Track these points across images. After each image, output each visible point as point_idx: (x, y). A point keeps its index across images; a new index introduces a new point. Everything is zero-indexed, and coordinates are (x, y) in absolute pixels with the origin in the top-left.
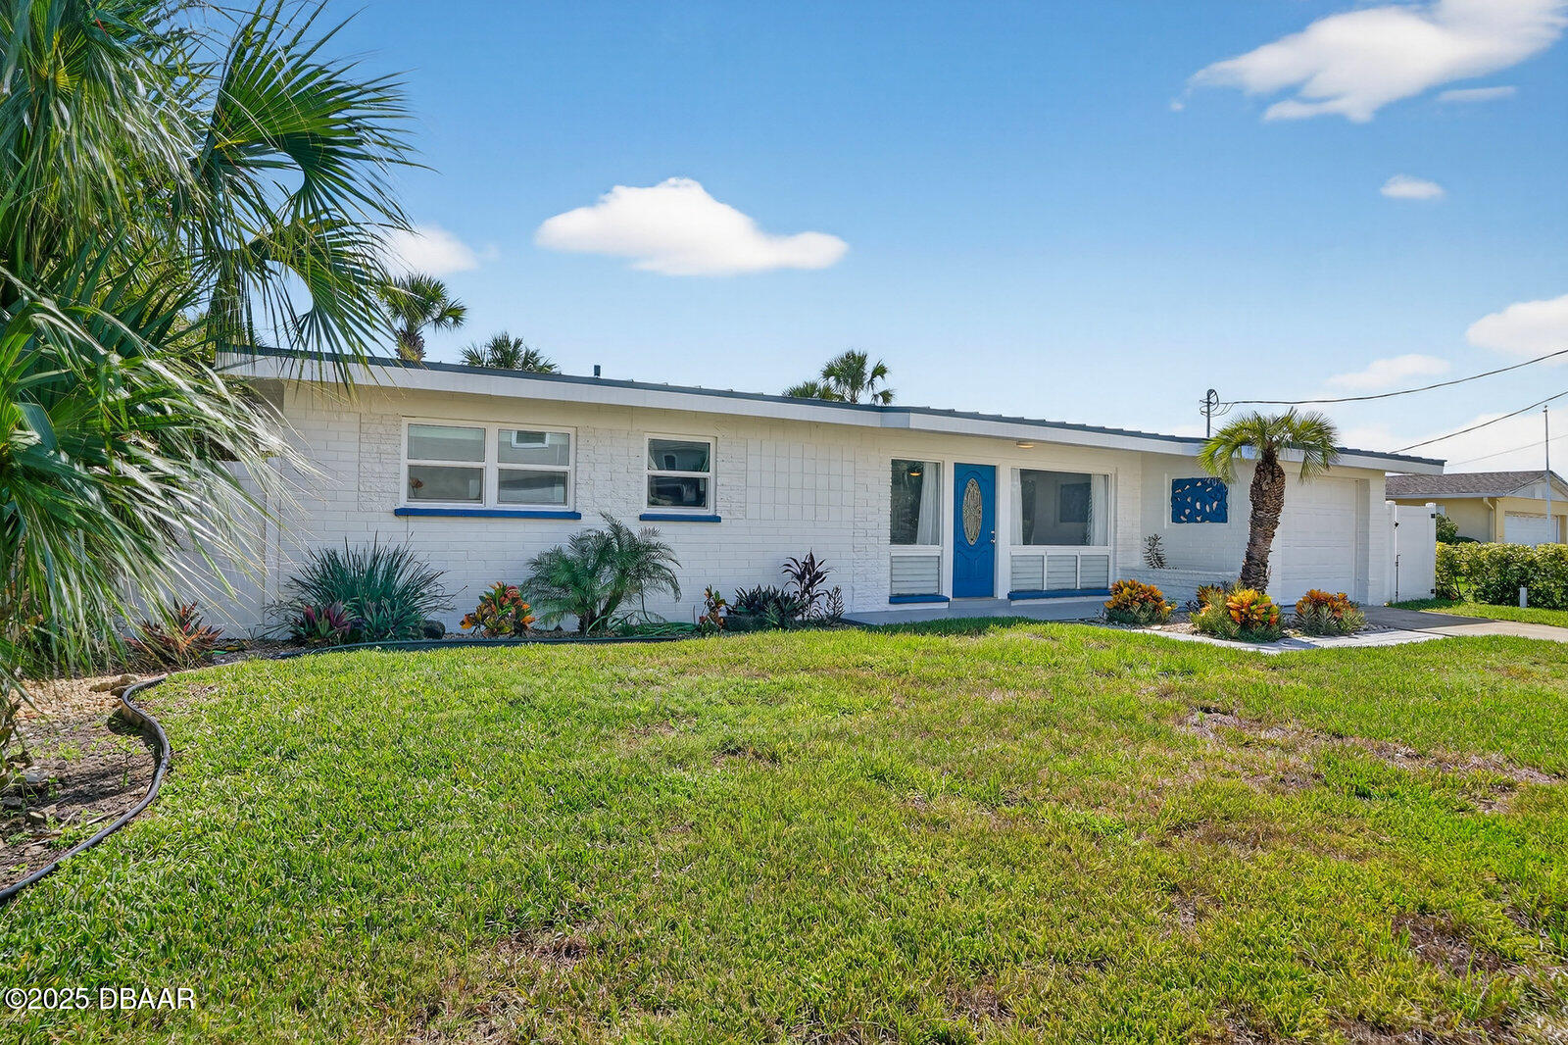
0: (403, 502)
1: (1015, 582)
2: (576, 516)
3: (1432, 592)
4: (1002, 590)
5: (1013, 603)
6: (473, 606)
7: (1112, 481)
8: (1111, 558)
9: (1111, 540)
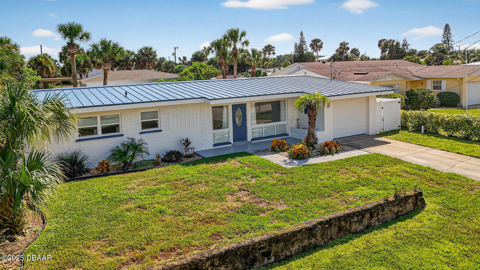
0: (78, 138)
1: (253, 136)
2: (122, 135)
3: (399, 126)
4: (249, 138)
5: (253, 142)
6: (97, 165)
7: (286, 102)
8: (287, 125)
9: (287, 120)
